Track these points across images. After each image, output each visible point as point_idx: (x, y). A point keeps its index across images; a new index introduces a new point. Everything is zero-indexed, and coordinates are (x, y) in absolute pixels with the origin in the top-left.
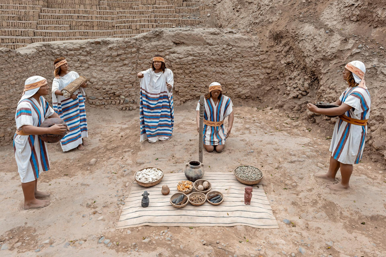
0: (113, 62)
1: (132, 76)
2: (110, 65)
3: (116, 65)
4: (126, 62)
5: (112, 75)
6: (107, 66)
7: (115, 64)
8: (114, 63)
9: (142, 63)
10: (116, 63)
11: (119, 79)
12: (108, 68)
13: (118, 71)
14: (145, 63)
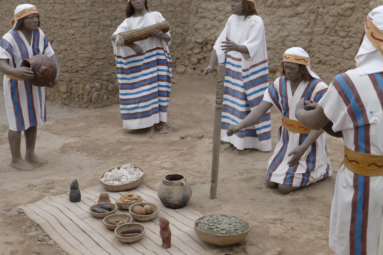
0: (280, 7)
1: (304, 38)
2: (274, 13)
3: (282, 14)
4: (300, 9)
5: (272, 32)
6: (270, 15)
7: (282, 12)
8: (281, 10)
9: (326, 14)
10: (285, 9)
11: (280, 40)
12: (271, 17)
13: (283, 25)
14: (331, 12)
